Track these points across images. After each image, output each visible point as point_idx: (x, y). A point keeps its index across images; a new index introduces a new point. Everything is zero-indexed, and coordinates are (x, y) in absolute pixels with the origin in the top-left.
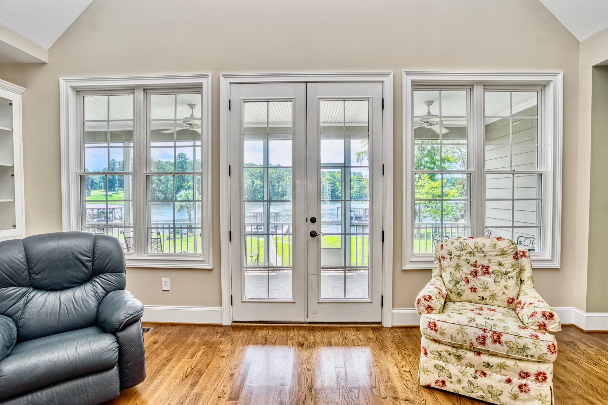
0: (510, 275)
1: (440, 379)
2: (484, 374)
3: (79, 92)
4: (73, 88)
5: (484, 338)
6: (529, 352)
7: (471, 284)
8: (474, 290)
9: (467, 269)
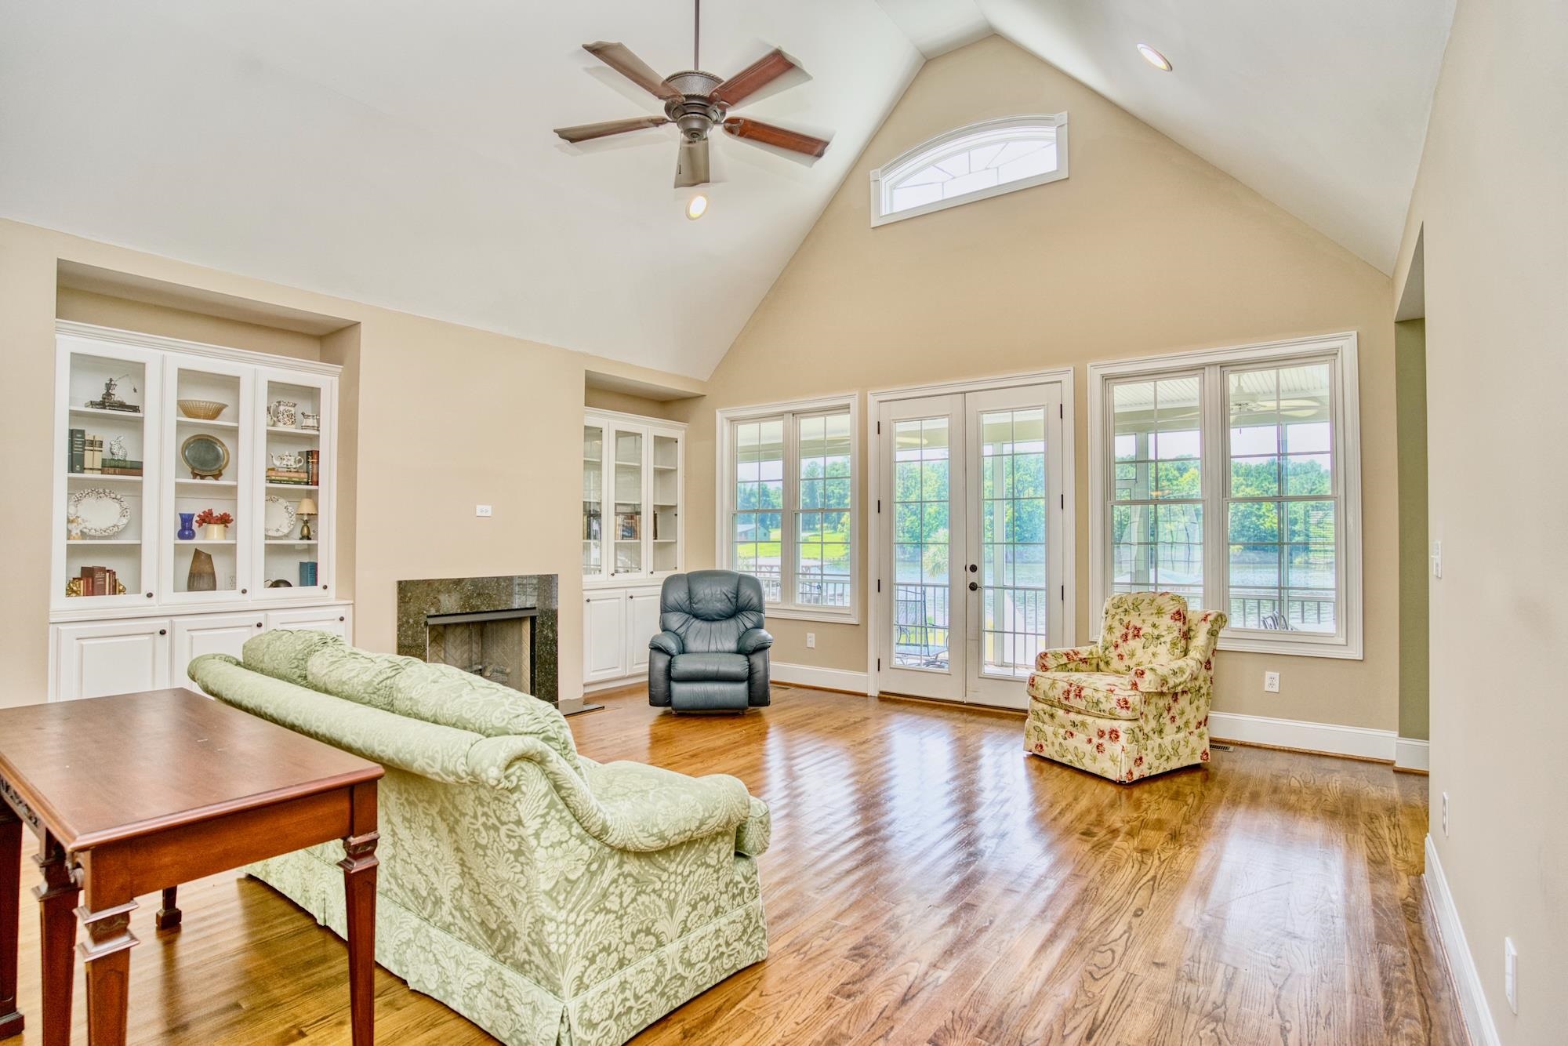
0: (1162, 640)
1: (1039, 743)
2: (1072, 734)
3: (733, 421)
4: (728, 418)
5: (1068, 692)
6: (1102, 707)
7: (1119, 651)
8: (1121, 657)
9: (1119, 631)
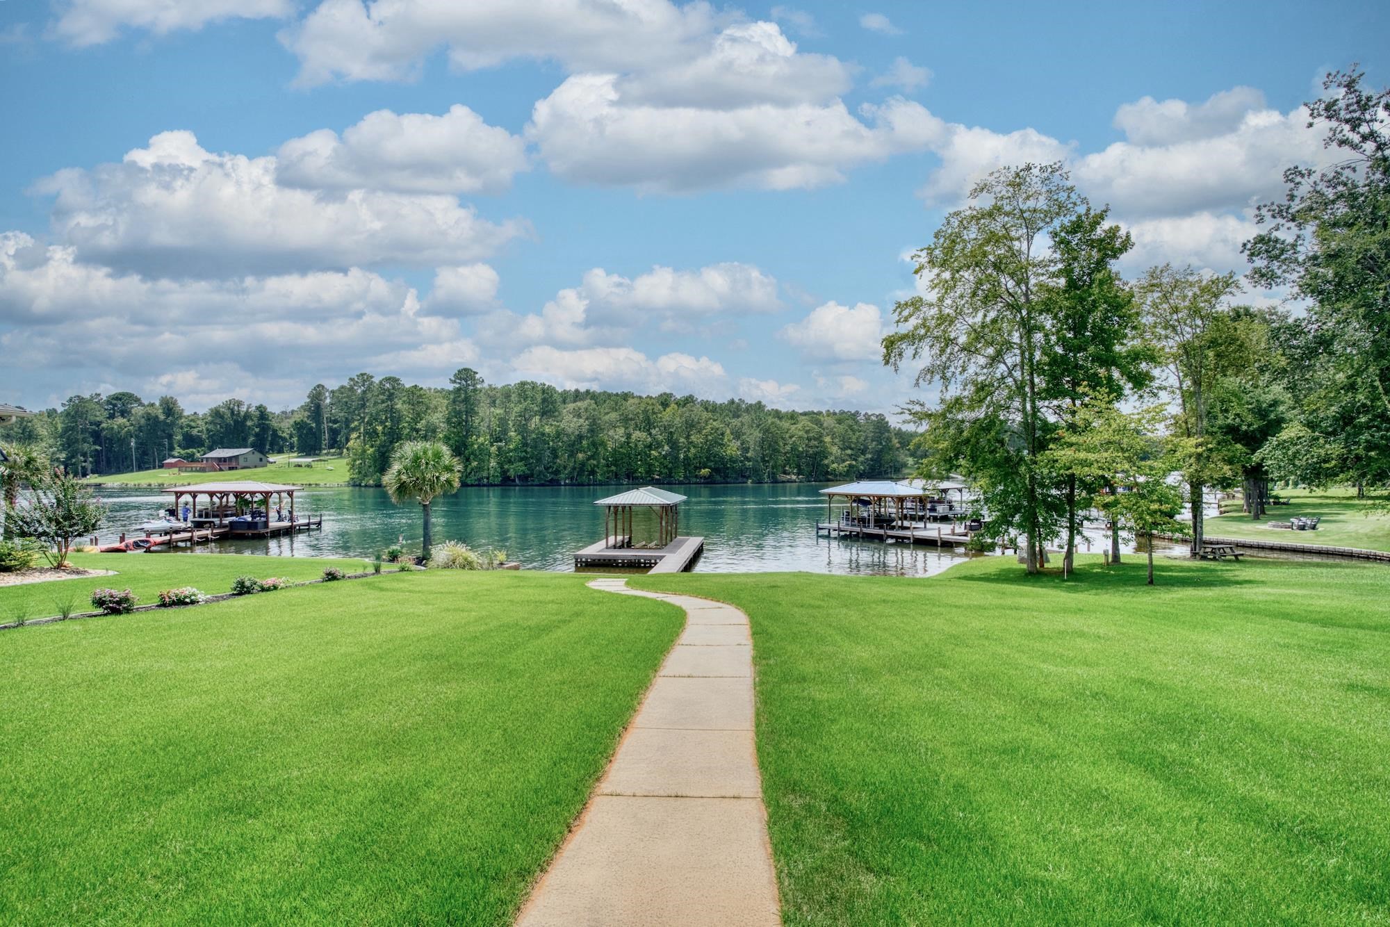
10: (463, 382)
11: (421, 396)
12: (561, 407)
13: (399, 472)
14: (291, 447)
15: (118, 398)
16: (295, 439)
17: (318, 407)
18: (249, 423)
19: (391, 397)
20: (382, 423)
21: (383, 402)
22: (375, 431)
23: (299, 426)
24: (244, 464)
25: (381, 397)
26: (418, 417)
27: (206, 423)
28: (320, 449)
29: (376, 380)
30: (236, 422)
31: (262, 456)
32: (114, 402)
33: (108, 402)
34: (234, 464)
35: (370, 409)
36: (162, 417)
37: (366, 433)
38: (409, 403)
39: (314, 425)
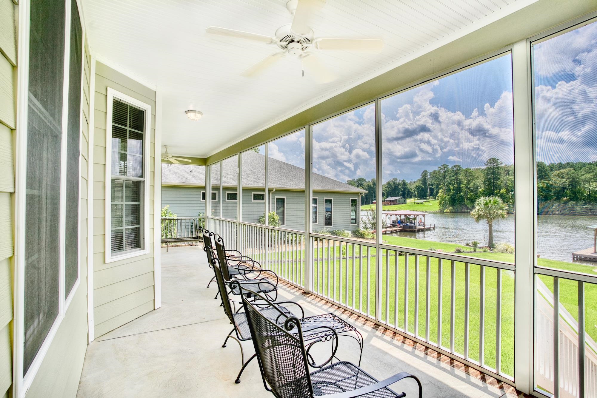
10: (492, 164)
11: (470, 173)
12: (550, 173)
13: (478, 210)
14: (415, 196)
15: (359, 180)
16: (416, 193)
17: (425, 179)
18: (400, 187)
19: (457, 173)
20: (453, 185)
21: (453, 176)
22: (450, 189)
23: (418, 188)
24: (399, 203)
25: (452, 174)
26: (469, 182)
27: (385, 187)
28: (426, 197)
29: (450, 167)
30: (395, 187)
31: (405, 200)
32: (358, 181)
33: (357, 181)
34: (395, 203)
35: (447, 179)
36: (372, 186)
37: (446, 189)
38: (465, 176)
39: (423, 187)
